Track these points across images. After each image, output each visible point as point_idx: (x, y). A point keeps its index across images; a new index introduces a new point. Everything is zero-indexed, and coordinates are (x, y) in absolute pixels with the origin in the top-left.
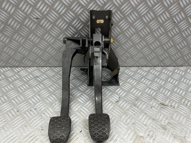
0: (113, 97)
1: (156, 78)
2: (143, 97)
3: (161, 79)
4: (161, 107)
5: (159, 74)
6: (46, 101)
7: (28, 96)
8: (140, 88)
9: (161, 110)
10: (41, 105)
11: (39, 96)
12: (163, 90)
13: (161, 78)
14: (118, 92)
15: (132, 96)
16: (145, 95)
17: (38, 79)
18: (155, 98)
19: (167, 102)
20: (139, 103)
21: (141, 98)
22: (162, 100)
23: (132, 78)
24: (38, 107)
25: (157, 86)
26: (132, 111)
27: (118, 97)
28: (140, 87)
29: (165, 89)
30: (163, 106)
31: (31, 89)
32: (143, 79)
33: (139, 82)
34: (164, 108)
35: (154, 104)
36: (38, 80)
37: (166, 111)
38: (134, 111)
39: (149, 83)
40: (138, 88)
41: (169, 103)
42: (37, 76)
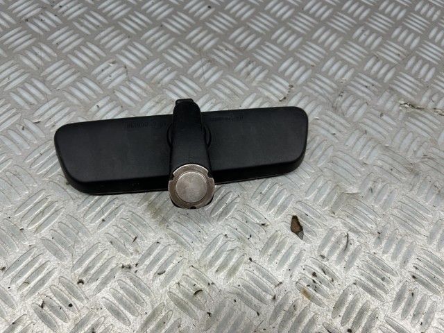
0: (271, 85)
1: (397, 27)
2: (359, 86)
3: (410, 31)
4: (408, 115)
5: (405, 17)
6: (68, 100)
7: (8, 83)
8: (351, 57)
9: (406, 123)
10: (54, 110)
11: (43, 82)
12: (414, 64)
13: (410, 29)
14: (286, 69)
15: (327, 81)
16: (364, 80)
17: (30, 29)
18: (392, 89)
19: (424, 99)
20: (347, 103)
21: (352, 89)
22: (411, 94)
23: (328, 28)
24: (46, 116)
25: (397, 52)
26: (327, 126)
27: (287, 84)
28: (351, 55)
29: (420, 62)
30: (413, 110)
31: (12, 61)
32: (358, 32)
33: (346, 38)
34: (416, 115)
35: (389, 105)
36: (33, 32)
37: (421, 125)
38: (333, 126)
39: (376, 43)
40: (345, 57)
41: (428, 102)
42: (28, 16)
